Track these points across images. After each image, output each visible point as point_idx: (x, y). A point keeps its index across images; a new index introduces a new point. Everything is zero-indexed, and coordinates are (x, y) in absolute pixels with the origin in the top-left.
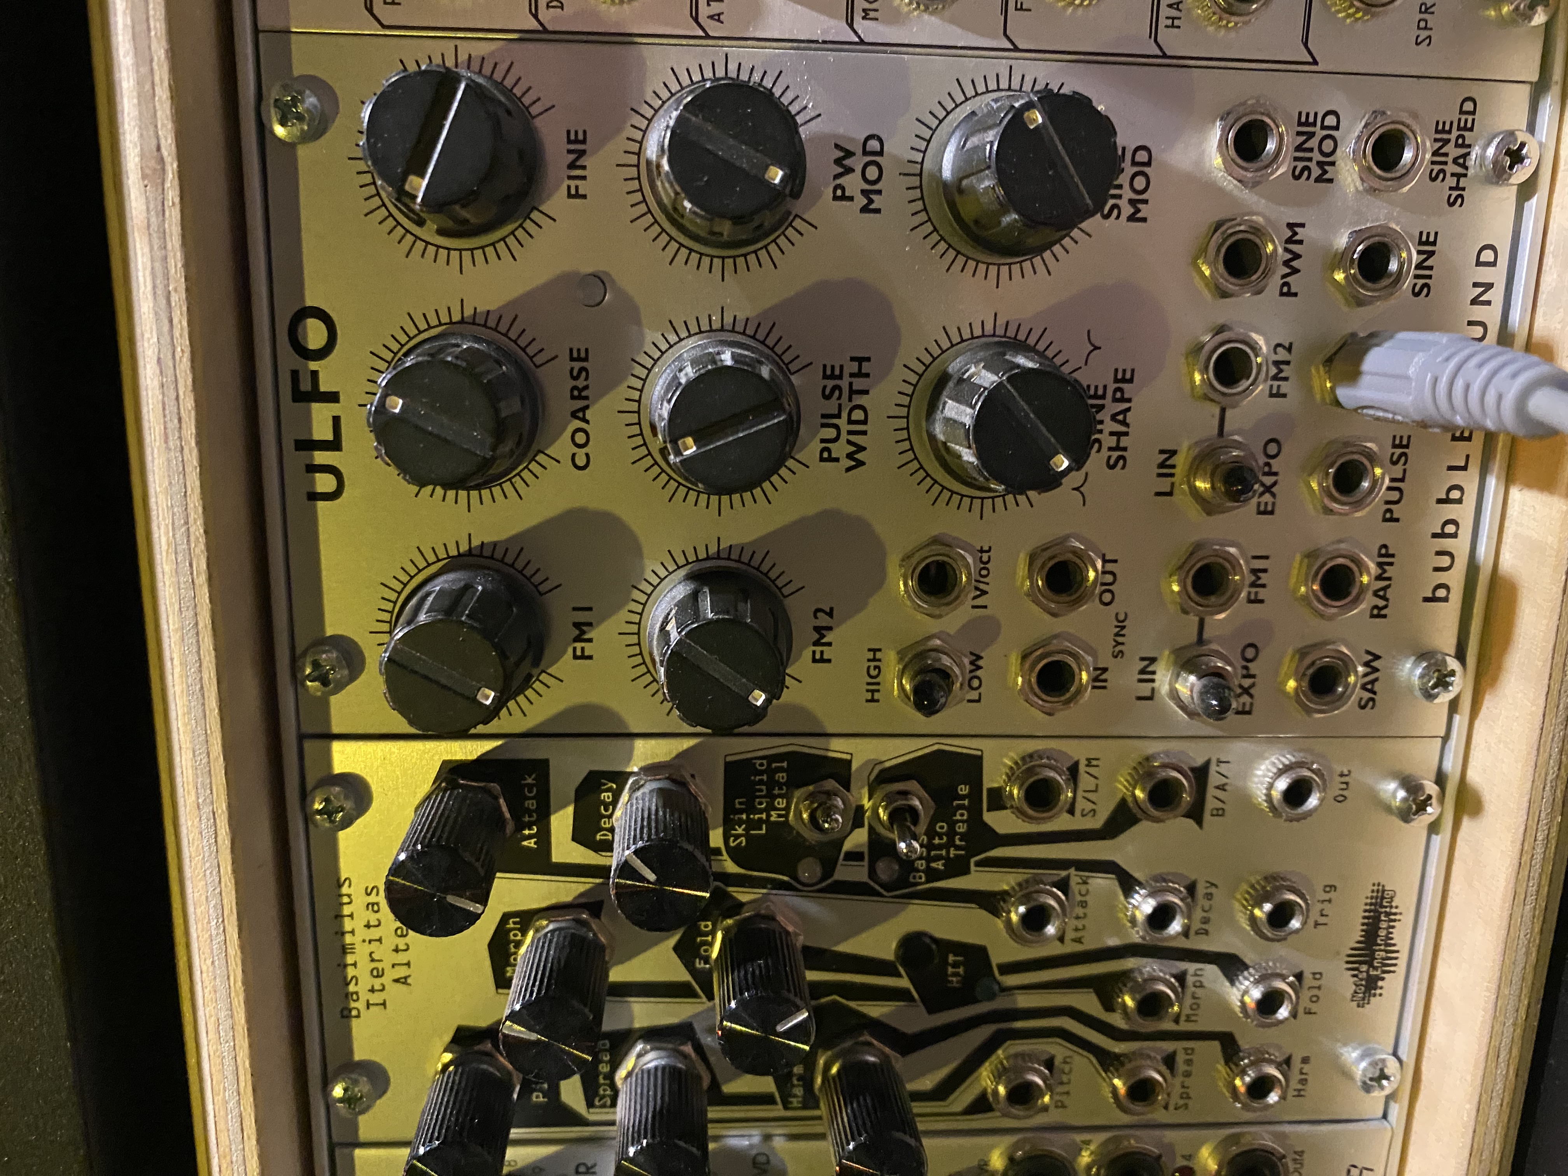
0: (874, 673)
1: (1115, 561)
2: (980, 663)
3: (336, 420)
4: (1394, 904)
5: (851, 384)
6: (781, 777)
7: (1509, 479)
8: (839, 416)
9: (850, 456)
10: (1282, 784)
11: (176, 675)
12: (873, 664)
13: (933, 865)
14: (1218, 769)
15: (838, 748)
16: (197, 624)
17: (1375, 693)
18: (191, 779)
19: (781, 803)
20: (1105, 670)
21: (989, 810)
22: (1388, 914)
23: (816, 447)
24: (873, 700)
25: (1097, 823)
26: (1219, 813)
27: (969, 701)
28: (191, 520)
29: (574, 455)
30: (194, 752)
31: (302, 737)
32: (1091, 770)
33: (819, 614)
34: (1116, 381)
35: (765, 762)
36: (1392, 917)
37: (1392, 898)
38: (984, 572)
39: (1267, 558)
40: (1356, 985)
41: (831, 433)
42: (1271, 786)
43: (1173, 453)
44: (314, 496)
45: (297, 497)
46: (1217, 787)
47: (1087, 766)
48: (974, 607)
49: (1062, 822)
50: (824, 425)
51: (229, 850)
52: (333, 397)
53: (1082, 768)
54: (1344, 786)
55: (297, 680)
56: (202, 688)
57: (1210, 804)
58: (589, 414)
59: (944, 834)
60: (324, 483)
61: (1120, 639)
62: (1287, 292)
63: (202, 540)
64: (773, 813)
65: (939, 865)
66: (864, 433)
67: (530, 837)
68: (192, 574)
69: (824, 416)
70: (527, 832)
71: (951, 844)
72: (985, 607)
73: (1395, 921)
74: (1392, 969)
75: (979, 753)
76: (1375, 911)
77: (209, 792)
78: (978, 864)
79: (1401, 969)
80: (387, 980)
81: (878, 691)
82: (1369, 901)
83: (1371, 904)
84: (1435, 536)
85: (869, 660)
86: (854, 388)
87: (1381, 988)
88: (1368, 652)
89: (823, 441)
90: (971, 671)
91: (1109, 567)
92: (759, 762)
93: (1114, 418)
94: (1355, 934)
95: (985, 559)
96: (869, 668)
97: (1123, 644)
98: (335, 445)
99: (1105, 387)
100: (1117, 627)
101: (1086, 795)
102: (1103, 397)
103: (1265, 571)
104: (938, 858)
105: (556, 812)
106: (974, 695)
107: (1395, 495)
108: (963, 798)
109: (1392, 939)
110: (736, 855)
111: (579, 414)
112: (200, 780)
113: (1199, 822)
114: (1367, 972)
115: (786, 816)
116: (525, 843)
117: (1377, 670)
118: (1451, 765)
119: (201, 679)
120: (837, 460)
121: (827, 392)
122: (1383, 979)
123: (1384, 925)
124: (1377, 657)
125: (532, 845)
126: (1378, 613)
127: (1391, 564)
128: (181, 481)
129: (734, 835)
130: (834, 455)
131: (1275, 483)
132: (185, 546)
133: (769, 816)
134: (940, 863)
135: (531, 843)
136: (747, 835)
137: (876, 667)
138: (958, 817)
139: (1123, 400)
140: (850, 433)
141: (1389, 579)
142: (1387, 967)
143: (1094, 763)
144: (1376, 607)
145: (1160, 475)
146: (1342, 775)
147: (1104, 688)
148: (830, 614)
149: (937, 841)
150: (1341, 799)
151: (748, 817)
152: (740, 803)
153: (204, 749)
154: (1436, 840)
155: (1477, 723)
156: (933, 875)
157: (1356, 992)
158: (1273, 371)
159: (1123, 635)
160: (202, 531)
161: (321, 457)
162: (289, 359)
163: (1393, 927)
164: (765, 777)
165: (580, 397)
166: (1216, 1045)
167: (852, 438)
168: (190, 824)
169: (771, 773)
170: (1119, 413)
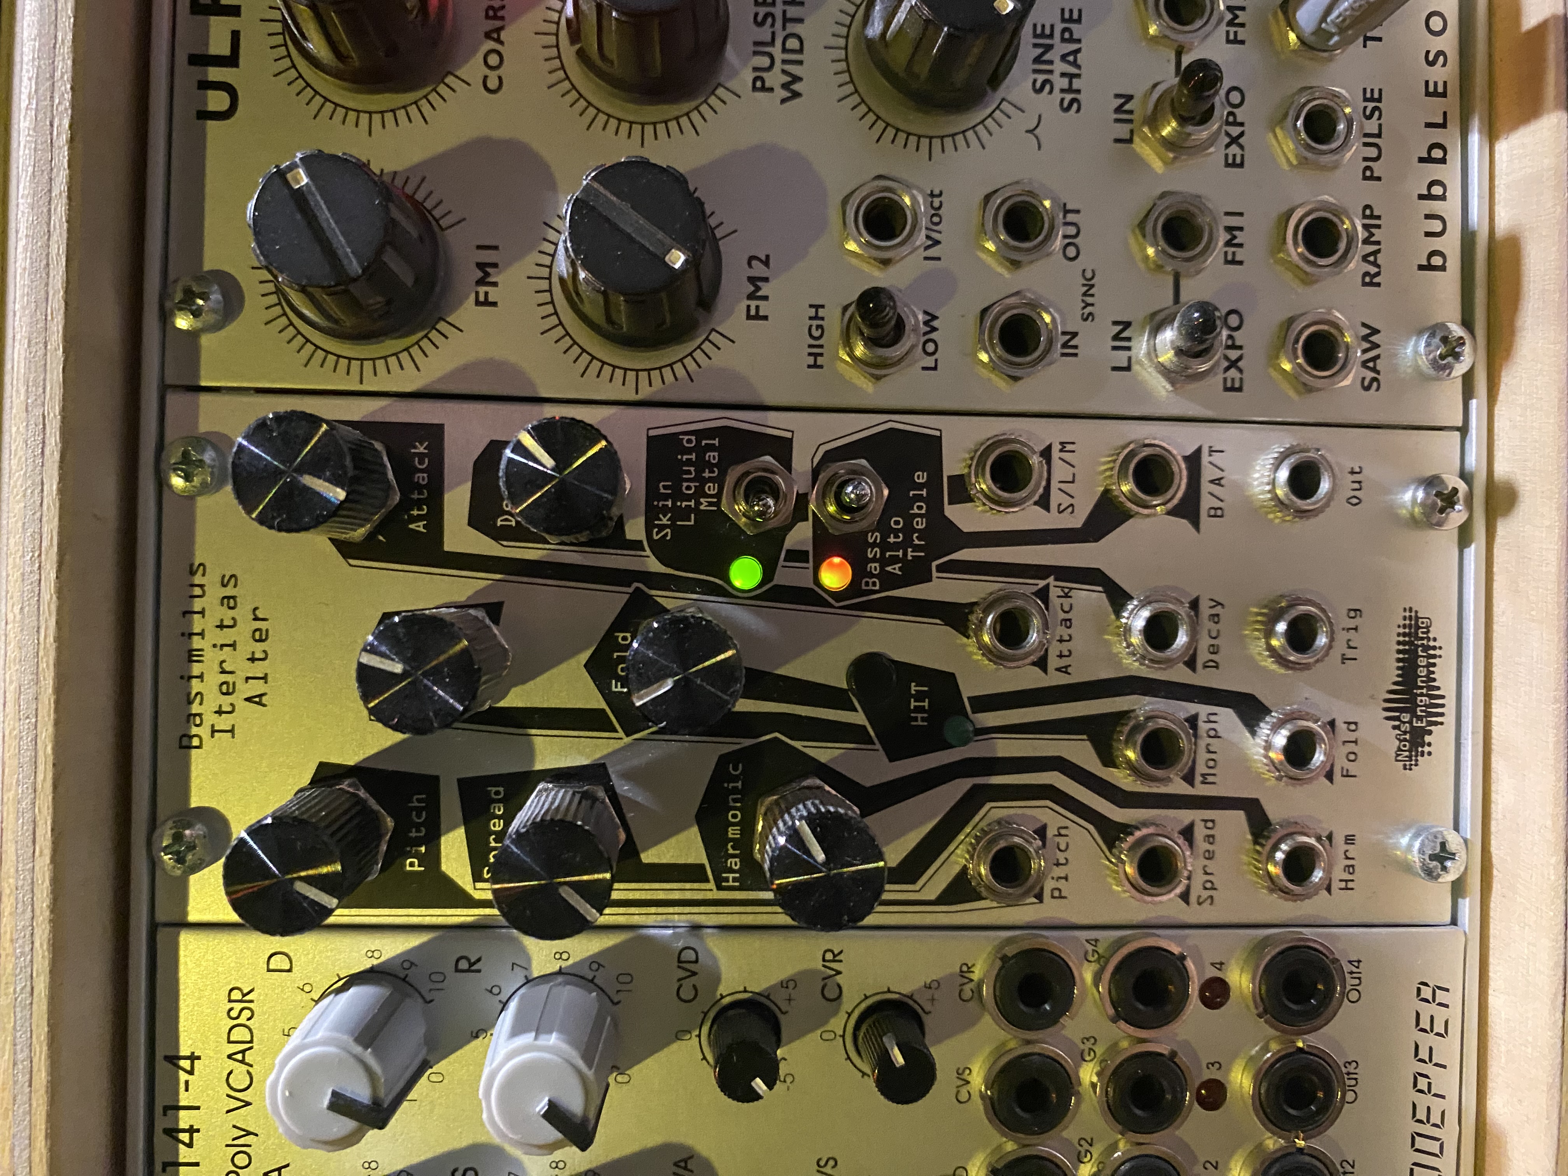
0: (816, 334)
1: (1078, 212)
2: (935, 323)
3: (235, 36)
4: (1431, 635)
5: (784, 12)
6: (713, 456)
7: (1492, 136)
8: (772, 43)
9: (785, 86)
10: (1283, 474)
12: (815, 323)
13: (889, 569)
14: (1211, 459)
15: (777, 423)
17: (1378, 373)
19: (711, 489)
20: (1074, 335)
21: (950, 503)
22: (1426, 648)
23: (748, 76)
24: (815, 366)
25: (1077, 521)
26: (1217, 513)
27: (924, 368)
29: (486, 77)
31: (164, 388)
32: (1065, 455)
33: (754, 263)
34: (1063, 20)
35: (693, 438)
36: (1432, 652)
37: (1427, 627)
38: (936, 219)
39: (1241, 214)
40: (1401, 741)
41: (765, 61)
42: (1273, 483)
43: (1129, 98)
44: (205, 115)
45: (186, 115)
46: (1212, 482)
47: (1061, 451)
48: (926, 258)
49: (1036, 520)
50: (755, 53)
52: (234, 11)
53: (1056, 454)
54: (1357, 486)
55: (166, 318)
57: (1206, 503)
58: (503, 35)
59: (899, 530)
60: (217, 101)
61: (1089, 300)
64: (702, 500)
65: (895, 569)
66: (800, 63)
67: (419, 518)
69: (756, 44)
70: (415, 512)
71: (907, 543)
72: (939, 259)
73: (1434, 657)
74: (1439, 719)
75: (938, 433)
76: (1410, 643)
78: (940, 569)
79: (1449, 719)
80: (237, 699)
81: (821, 355)
82: (1401, 630)
83: (1404, 635)
84: (1421, 197)
85: (811, 318)
86: (789, 15)
87: (1429, 744)
88: (1364, 325)
89: (755, 69)
90: (925, 334)
91: (1071, 217)
92: (686, 437)
93: (1064, 58)
94: (1391, 673)
95: (936, 204)
96: (811, 326)
97: (1092, 305)
98: (232, 60)
99: (1052, 26)
100: (1084, 285)
101: (1063, 486)
102: (1051, 36)
103: (1241, 229)
104: (894, 560)
105: (452, 488)
106: (929, 362)
107: (1372, 152)
108: (920, 486)
109: (1434, 680)
110: (660, 550)
111: (493, 35)
113: (1196, 523)
114: (1410, 722)
115: (718, 504)
116: (412, 526)
117: (1378, 346)
118: (1474, 460)
120: (771, 90)
121: (760, 18)
122: (1430, 733)
123: (1422, 662)
124: (1376, 331)
125: (422, 529)
126: (1370, 281)
127: (1378, 227)
129: (657, 526)
130: (767, 85)
131: (1242, 134)
132: (48, 102)
133: (698, 503)
134: (897, 566)
135: (419, 527)
136: (672, 526)
137: (819, 327)
138: (916, 511)
139: (1071, 40)
140: (784, 62)
141: (1378, 243)
142: (1433, 715)
143: (1069, 447)
144: (1367, 274)
145: (1117, 121)
146: (1353, 472)
147: (1076, 355)
148: (766, 263)
149: (892, 540)
150: (1355, 501)
151: (674, 503)
152: (665, 487)
153: (41, 339)
154: (1471, 552)
155: (1498, 410)
156: (889, 581)
157: (1399, 749)
158: (1229, 16)
159: (1092, 295)
160: (69, 86)
161: (215, 74)
163: (1434, 665)
164: (693, 457)
165: (495, 17)
166: (1239, 816)
167: (787, 67)
168: (14, 429)
169: (700, 451)
170: (1069, 54)
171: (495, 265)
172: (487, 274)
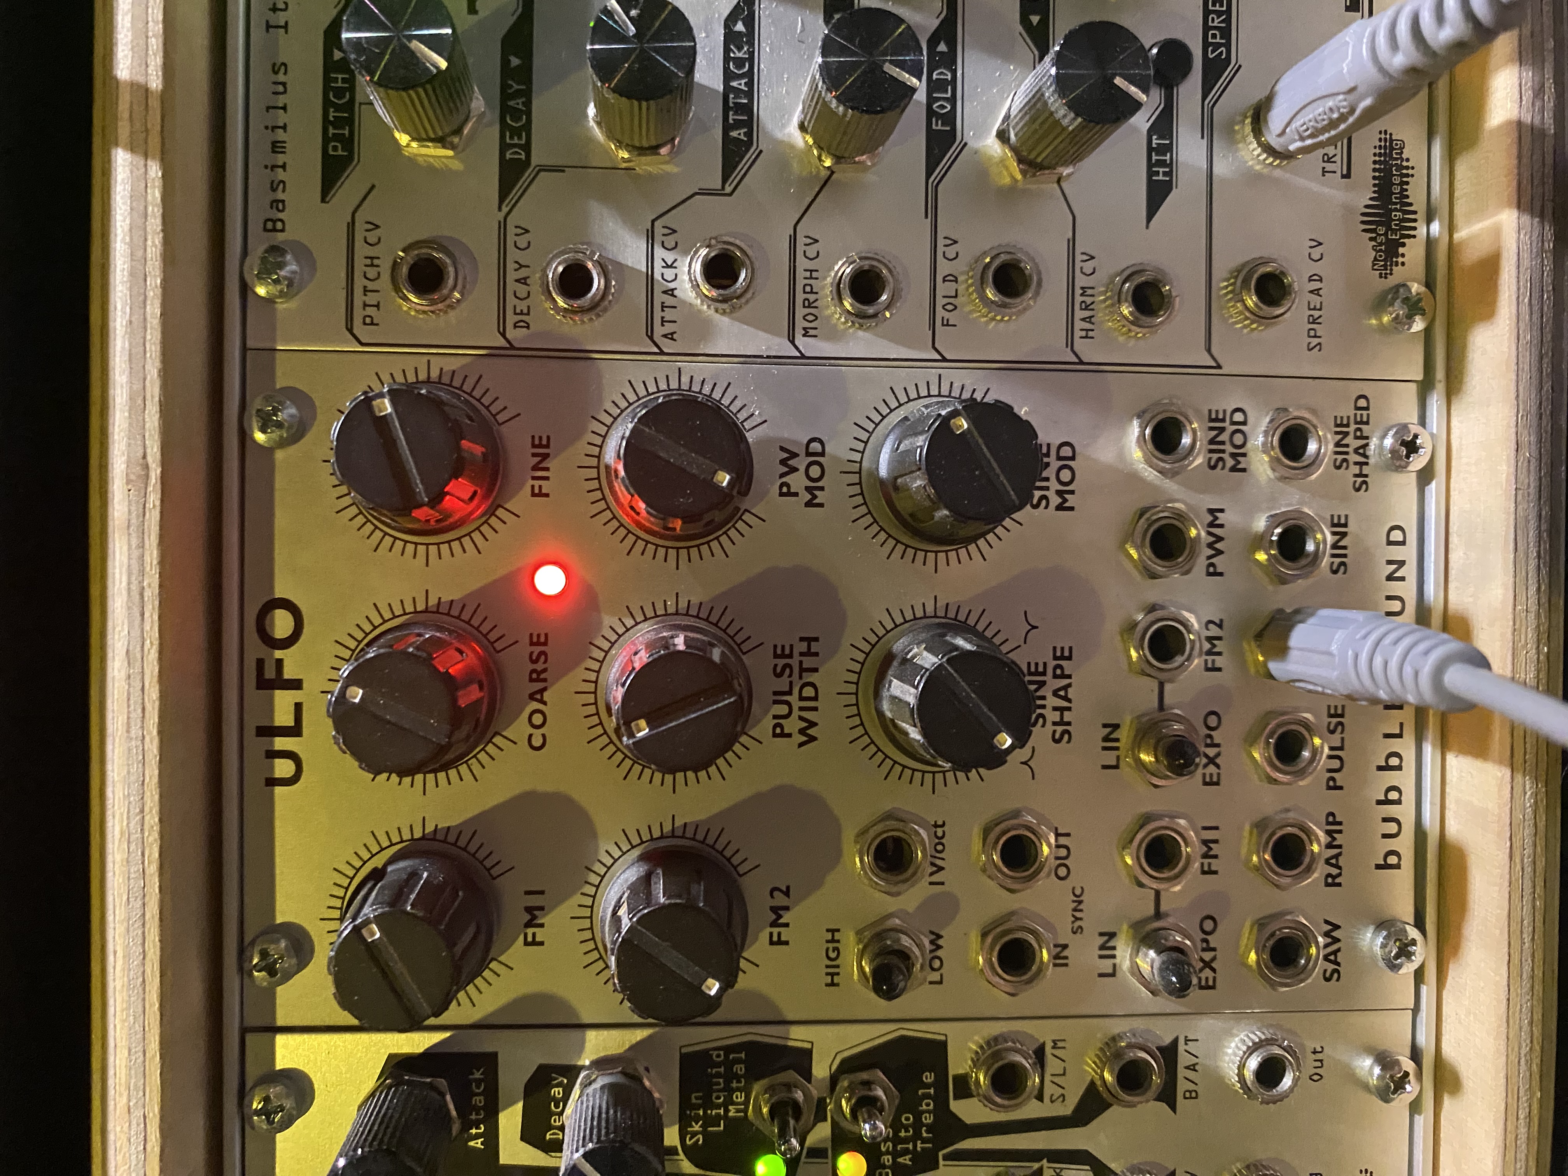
0: (833, 955)
1: (1068, 835)
2: (940, 942)
3: (298, 707)
5: (801, 662)
6: (740, 1069)
7: (1444, 746)
8: (790, 693)
9: (802, 731)
10: (1253, 1063)
11: (118, 968)
12: (831, 945)
13: (900, 1160)
14: (1187, 1048)
15: (798, 1036)
16: (144, 915)
17: (1338, 964)
18: (123, 1080)
19: (739, 1097)
20: (1065, 947)
21: (956, 1098)
23: (768, 723)
24: (832, 984)
25: (1066, 1109)
26: (1192, 1095)
27: (931, 983)
28: (147, 809)
29: (531, 736)
30: (130, 1051)
31: (244, 1031)
32: (1056, 1052)
33: (776, 893)
34: (1056, 658)
35: (722, 1053)
38: (940, 848)
39: (1216, 828)
41: (783, 709)
42: (1242, 1067)
43: (1116, 727)
44: (272, 782)
45: (255, 782)
46: (1187, 1068)
47: (1053, 1048)
48: (931, 883)
49: (1032, 1110)
50: (776, 702)
51: (157, 1159)
52: (296, 685)
53: (1048, 1049)
54: (1319, 1064)
55: (244, 971)
56: (144, 981)
57: (1182, 1086)
58: (546, 696)
59: (909, 1126)
60: (283, 768)
61: (1078, 914)
62: (1213, 572)
63: (157, 828)
64: (730, 1107)
65: (905, 1160)
66: (815, 709)
67: (477, 1137)
68: (143, 863)
69: (775, 693)
70: (474, 1131)
71: (917, 1136)
72: (943, 883)
75: (943, 1038)
77: (141, 1093)
78: (945, 1158)
81: (838, 974)
84: (1379, 802)
85: (828, 941)
86: (804, 666)
88: (1327, 922)
89: (775, 717)
90: (931, 951)
91: (1063, 841)
92: (716, 1053)
93: (1055, 693)
95: (940, 834)
96: (827, 950)
97: (1081, 919)
98: (295, 731)
99: (1045, 664)
100: (1074, 901)
101: (1056, 1079)
102: (1044, 674)
103: (1216, 841)
104: (906, 1152)
105: (504, 1109)
106: (935, 976)
107: (1336, 764)
108: (928, 1086)
110: (692, 1153)
111: (537, 696)
112: (133, 1081)
113: (1173, 1108)
115: (746, 1111)
116: (472, 1144)
117: (1339, 940)
118: (1425, 1039)
119: (144, 972)
120: (789, 735)
121: (779, 670)
124: (1337, 927)
125: (479, 1145)
126: (1332, 881)
127: (1340, 832)
128: (141, 770)
129: (690, 1133)
130: (786, 731)
131: (1218, 755)
132: (139, 835)
133: (727, 1111)
134: (907, 1157)
135: (477, 1144)
136: (704, 1133)
137: (834, 949)
138: (924, 1107)
139: (1064, 676)
140: (801, 709)
141: (1340, 847)
143: (1060, 1044)
144: (1329, 875)
145: (1105, 749)
146: (1315, 1052)
147: (1066, 965)
148: (787, 893)
149: (903, 1134)
150: (1316, 1077)
151: (705, 1112)
152: (696, 1098)
153: (140, 1048)
154: (1419, 1120)
155: (1445, 994)
156: (900, 1171)
158: (1207, 646)
159: (1081, 910)
160: (157, 820)
161: (281, 743)
162: (255, 648)
164: (722, 1070)
165: (538, 680)
167: (805, 714)
168: (118, 1129)
169: (729, 1064)
170: (1060, 689)
171: (542, 908)
172: (534, 917)
